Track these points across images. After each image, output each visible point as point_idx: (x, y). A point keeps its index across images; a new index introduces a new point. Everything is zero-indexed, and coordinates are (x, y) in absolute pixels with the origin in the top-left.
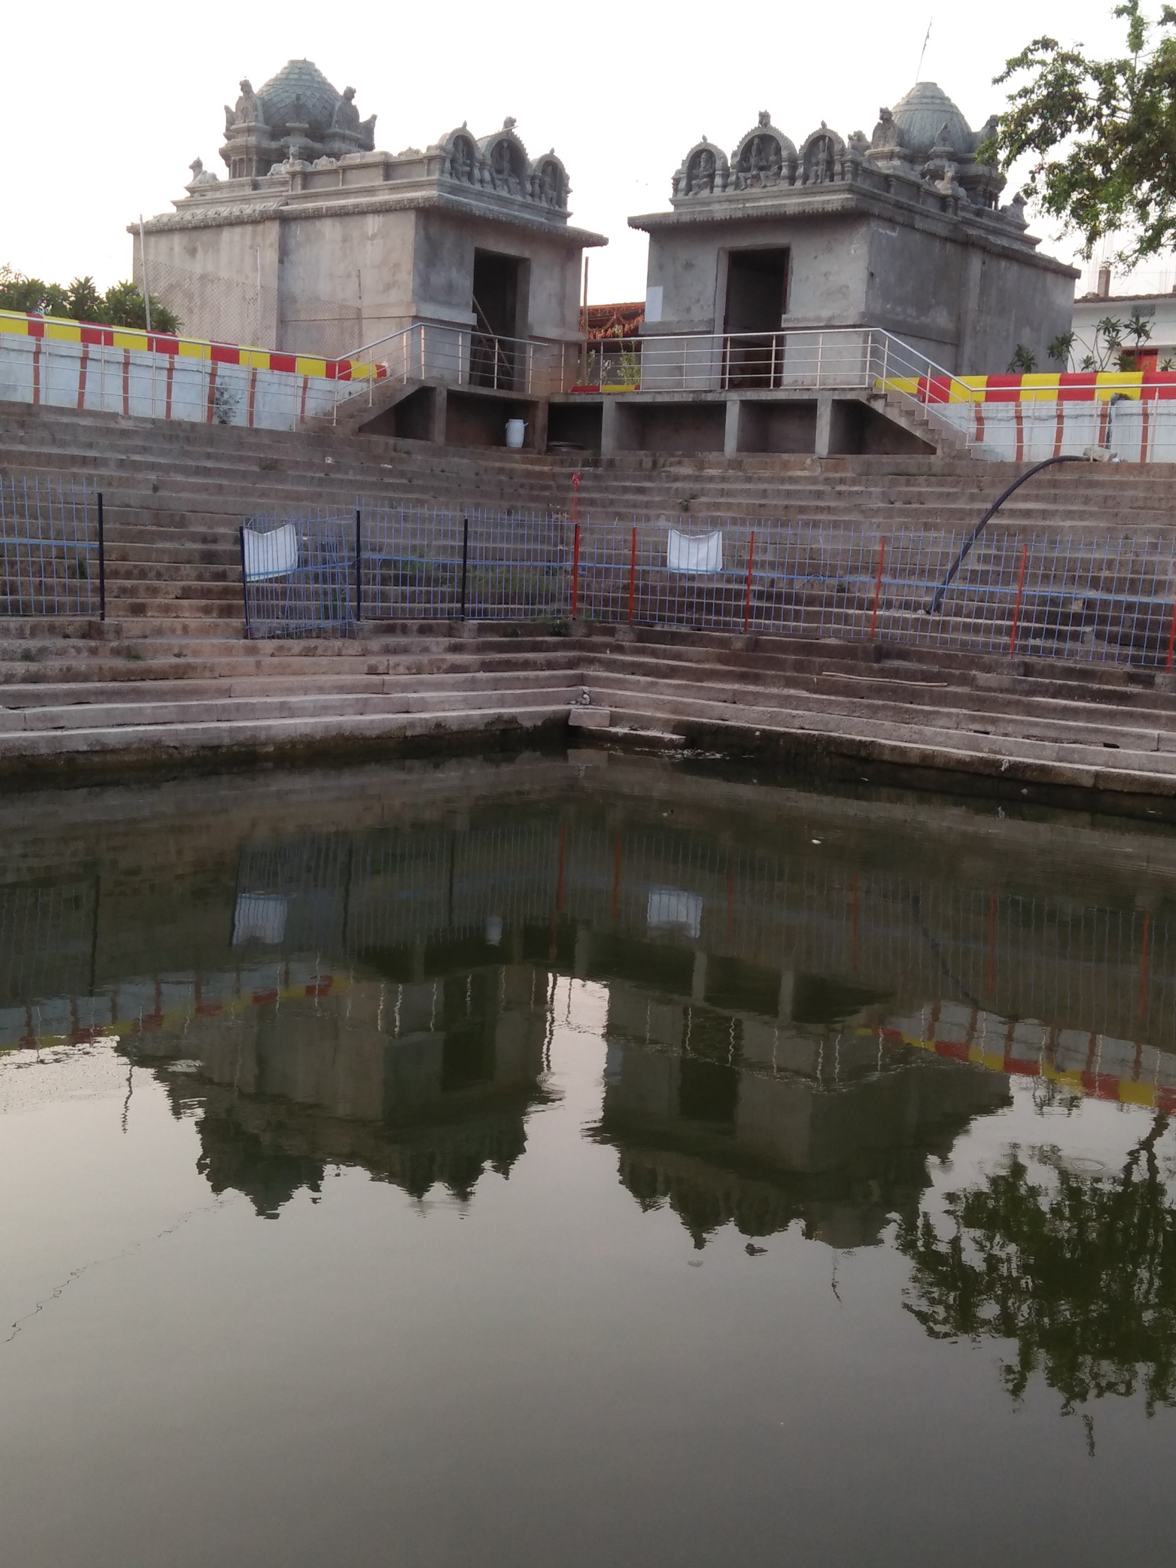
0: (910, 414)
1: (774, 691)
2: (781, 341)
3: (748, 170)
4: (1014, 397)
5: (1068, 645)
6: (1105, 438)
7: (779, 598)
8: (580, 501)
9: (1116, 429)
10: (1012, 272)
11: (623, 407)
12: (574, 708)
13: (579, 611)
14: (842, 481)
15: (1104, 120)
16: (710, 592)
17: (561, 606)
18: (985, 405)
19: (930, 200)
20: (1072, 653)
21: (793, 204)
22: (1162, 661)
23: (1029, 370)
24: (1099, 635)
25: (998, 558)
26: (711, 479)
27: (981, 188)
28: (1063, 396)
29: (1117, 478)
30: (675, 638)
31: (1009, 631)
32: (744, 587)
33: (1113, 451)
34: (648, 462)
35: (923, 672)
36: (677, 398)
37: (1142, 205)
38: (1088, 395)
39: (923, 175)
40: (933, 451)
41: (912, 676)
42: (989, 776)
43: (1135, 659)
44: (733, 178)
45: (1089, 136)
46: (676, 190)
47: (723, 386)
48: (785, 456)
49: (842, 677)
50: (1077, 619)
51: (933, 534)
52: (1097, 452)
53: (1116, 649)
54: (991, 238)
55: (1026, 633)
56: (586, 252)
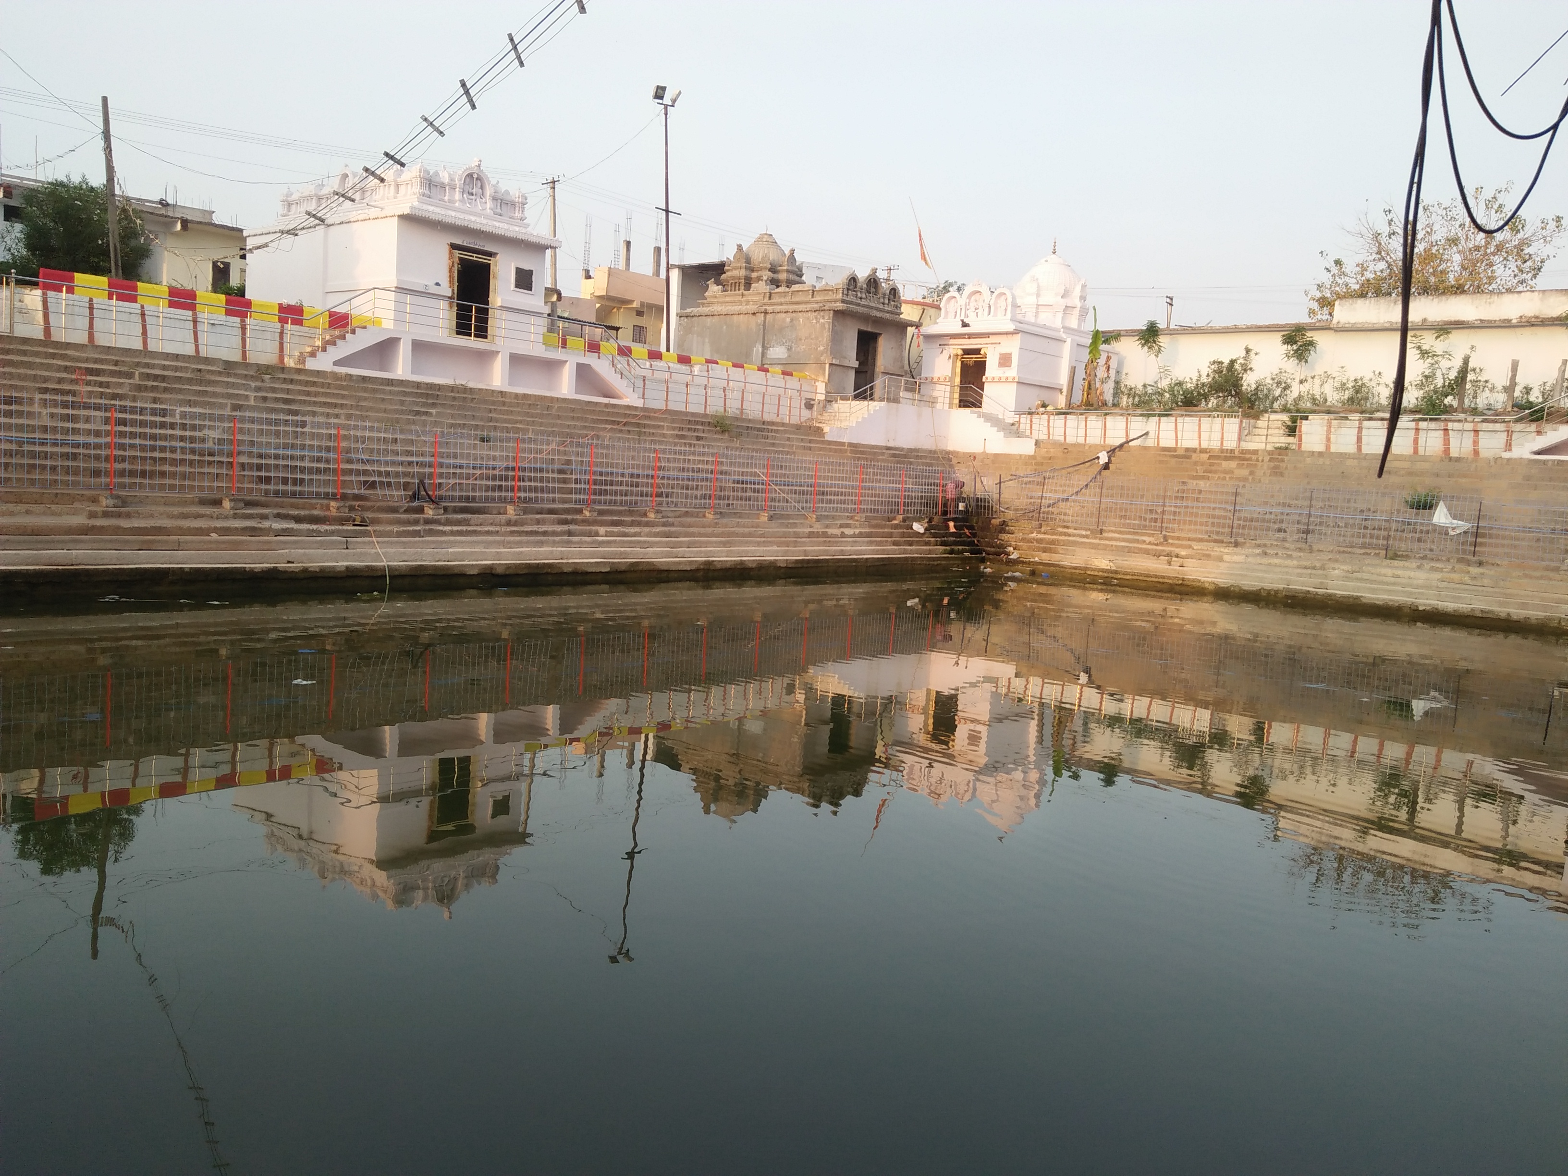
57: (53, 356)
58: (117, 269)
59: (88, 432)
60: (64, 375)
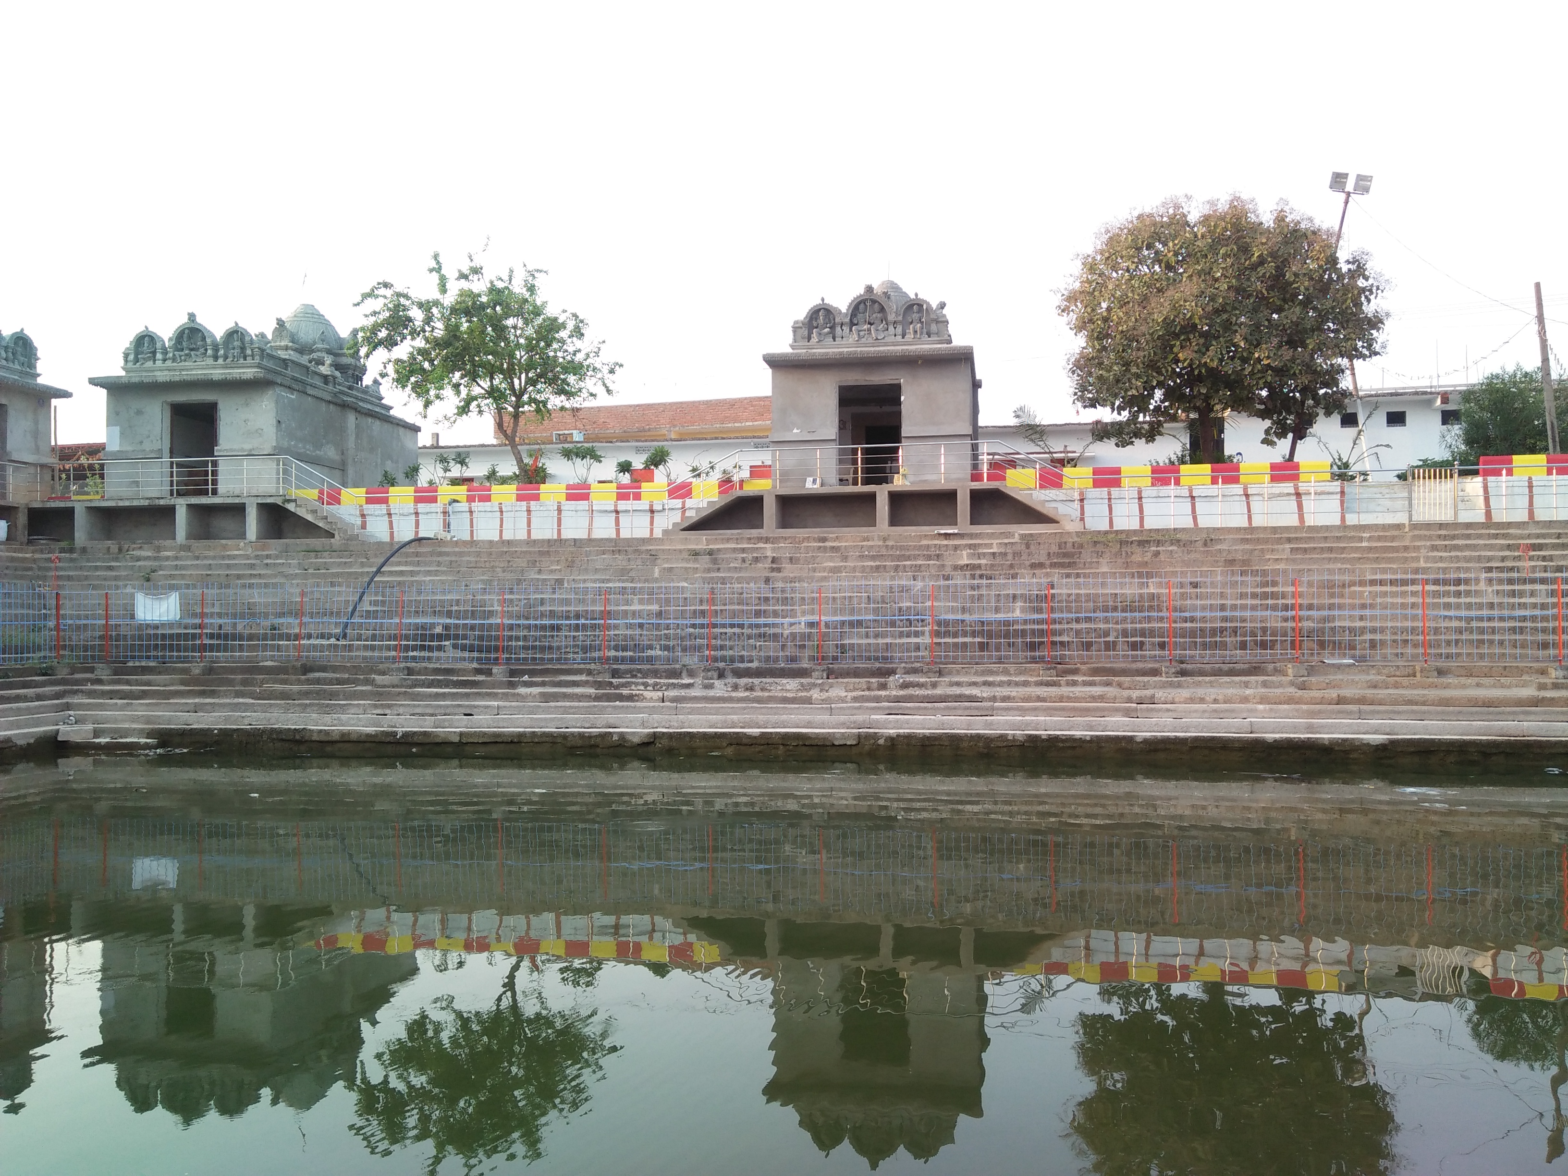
0: (314, 512)
1: (228, 701)
2: (215, 464)
3: (182, 350)
4: (385, 501)
5: (436, 654)
6: (447, 526)
7: (226, 637)
8: (59, 578)
9: (453, 520)
10: (376, 426)
11: (90, 509)
12: (61, 727)
13: (63, 656)
14: (268, 557)
15: (427, 334)
16: (171, 636)
17: (48, 654)
18: (365, 506)
19: (317, 377)
20: (438, 659)
21: (217, 373)
22: (497, 659)
23: (393, 485)
24: (455, 647)
25: (383, 603)
26: (167, 558)
27: (350, 372)
28: (418, 500)
29: (457, 549)
30: (145, 670)
31: (395, 648)
32: (198, 631)
33: (452, 534)
34: (114, 548)
35: (337, 679)
36: (135, 503)
37: (456, 386)
38: (434, 500)
39: (310, 362)
40: (333, 536)
41: (331, 682)
42: (389, 743)
43: (479, 660)
44: (171, 355)
45: (420, 343)
46: (126, 361)
47: (172, 495)
48: (224, 542)
49: (279, 687)
50: (440, 637)
51: (337, 589)
52: (442, 535)
53: (466, 654)
54: (361, 404)
55: (407, 648)
56: (54, 402)
57: (1496, 536)
58: (1555, 447)
59: (1534, 606)
60: (1507, 553)
